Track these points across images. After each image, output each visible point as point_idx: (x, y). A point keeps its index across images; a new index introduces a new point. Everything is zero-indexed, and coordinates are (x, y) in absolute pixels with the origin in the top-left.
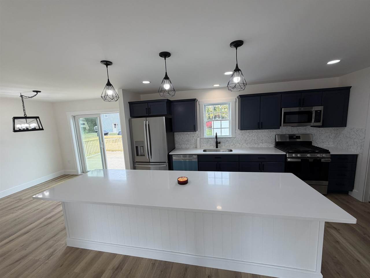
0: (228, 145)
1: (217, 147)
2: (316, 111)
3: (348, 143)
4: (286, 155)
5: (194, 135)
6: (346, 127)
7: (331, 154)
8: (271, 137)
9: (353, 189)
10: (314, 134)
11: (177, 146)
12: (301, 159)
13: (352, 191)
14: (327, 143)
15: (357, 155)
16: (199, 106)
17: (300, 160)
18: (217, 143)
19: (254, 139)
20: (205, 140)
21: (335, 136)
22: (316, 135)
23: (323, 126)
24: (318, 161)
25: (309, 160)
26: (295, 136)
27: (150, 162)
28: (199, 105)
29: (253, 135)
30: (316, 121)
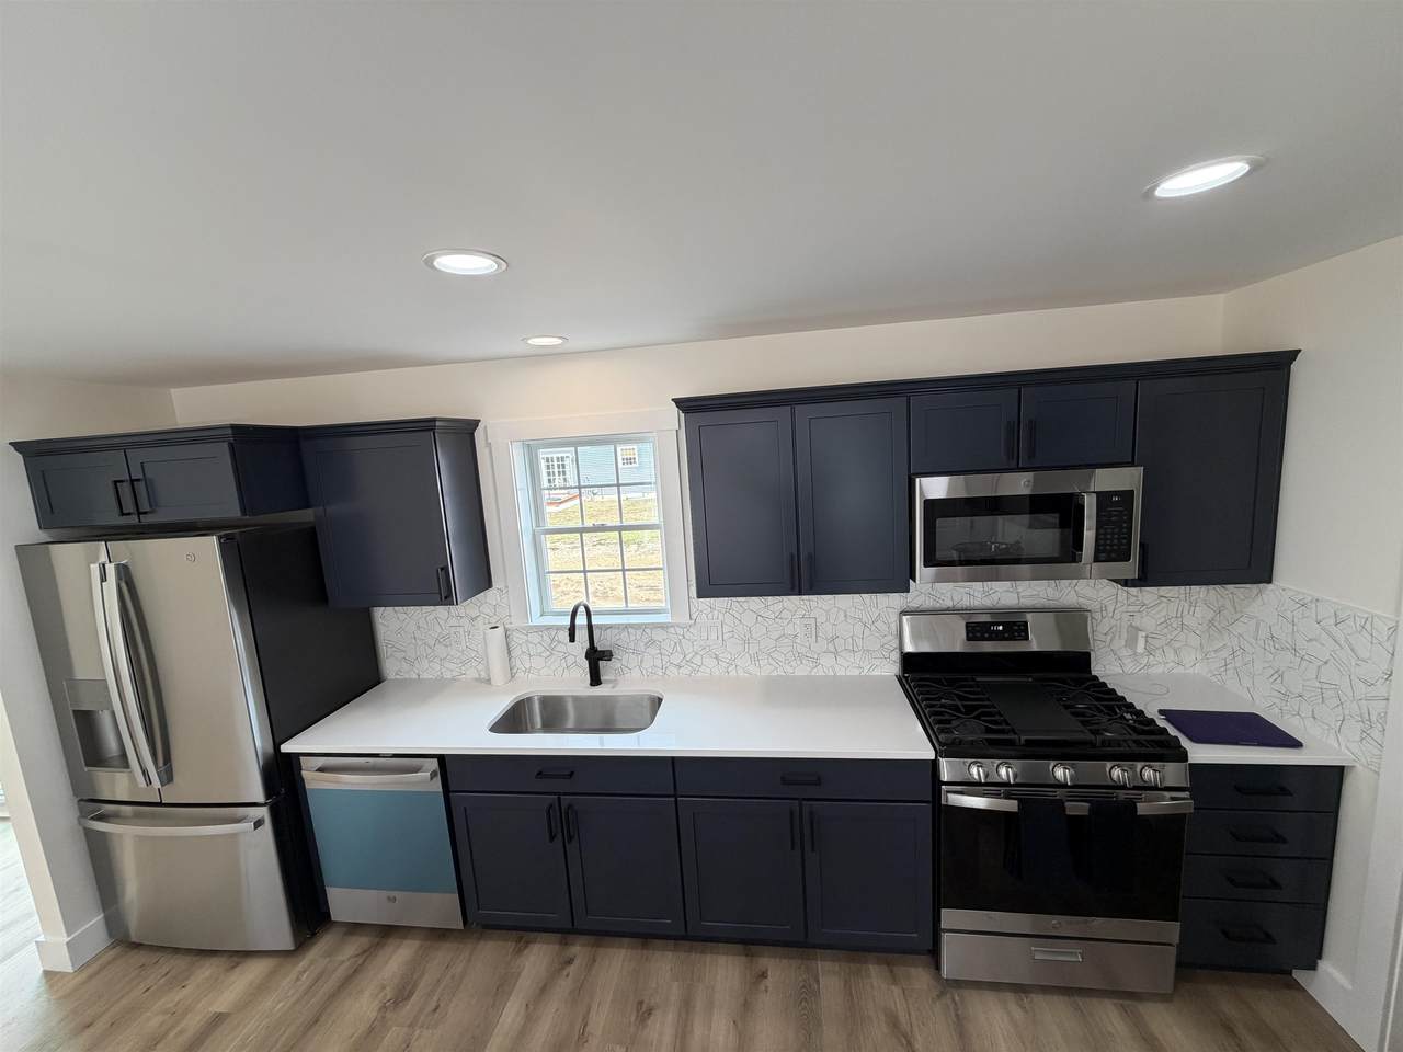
0: (658, 663)
1: (595, 679)
2: (1103, 498)
3: (1281, 676)
4: (934, 764)
5: (474, 613)
6: (1270, 581)
7: (1191, 760)
8: (879, 624)
9: (1320, 956)
10: (1103, 609)
11: (391, 666)
12: (1020, 800)
13: (1313, 967)
14: (1171, 656)
15: (1341, 769)
16: (487, 451)
17: (1011, 805)
18: (596, 658)
19: (789, 631)
20: (535, 638)
21: (1211, 622)
22: (1111, 609)
23: (1144, 579)
24: (1114, 811)
25: (1064, 809)
26: (998, 624)
27: (160, 804)
28: (489, 445)
29: (786, 614)
30: (1103, 556)
